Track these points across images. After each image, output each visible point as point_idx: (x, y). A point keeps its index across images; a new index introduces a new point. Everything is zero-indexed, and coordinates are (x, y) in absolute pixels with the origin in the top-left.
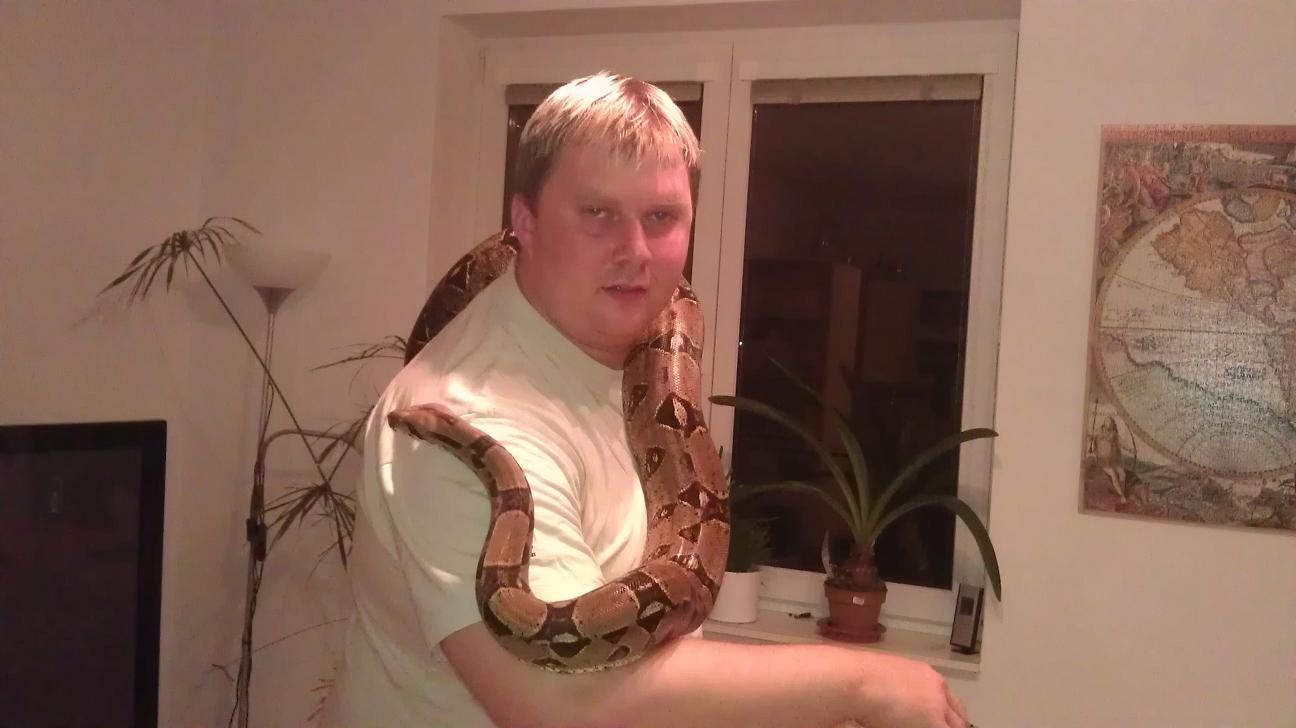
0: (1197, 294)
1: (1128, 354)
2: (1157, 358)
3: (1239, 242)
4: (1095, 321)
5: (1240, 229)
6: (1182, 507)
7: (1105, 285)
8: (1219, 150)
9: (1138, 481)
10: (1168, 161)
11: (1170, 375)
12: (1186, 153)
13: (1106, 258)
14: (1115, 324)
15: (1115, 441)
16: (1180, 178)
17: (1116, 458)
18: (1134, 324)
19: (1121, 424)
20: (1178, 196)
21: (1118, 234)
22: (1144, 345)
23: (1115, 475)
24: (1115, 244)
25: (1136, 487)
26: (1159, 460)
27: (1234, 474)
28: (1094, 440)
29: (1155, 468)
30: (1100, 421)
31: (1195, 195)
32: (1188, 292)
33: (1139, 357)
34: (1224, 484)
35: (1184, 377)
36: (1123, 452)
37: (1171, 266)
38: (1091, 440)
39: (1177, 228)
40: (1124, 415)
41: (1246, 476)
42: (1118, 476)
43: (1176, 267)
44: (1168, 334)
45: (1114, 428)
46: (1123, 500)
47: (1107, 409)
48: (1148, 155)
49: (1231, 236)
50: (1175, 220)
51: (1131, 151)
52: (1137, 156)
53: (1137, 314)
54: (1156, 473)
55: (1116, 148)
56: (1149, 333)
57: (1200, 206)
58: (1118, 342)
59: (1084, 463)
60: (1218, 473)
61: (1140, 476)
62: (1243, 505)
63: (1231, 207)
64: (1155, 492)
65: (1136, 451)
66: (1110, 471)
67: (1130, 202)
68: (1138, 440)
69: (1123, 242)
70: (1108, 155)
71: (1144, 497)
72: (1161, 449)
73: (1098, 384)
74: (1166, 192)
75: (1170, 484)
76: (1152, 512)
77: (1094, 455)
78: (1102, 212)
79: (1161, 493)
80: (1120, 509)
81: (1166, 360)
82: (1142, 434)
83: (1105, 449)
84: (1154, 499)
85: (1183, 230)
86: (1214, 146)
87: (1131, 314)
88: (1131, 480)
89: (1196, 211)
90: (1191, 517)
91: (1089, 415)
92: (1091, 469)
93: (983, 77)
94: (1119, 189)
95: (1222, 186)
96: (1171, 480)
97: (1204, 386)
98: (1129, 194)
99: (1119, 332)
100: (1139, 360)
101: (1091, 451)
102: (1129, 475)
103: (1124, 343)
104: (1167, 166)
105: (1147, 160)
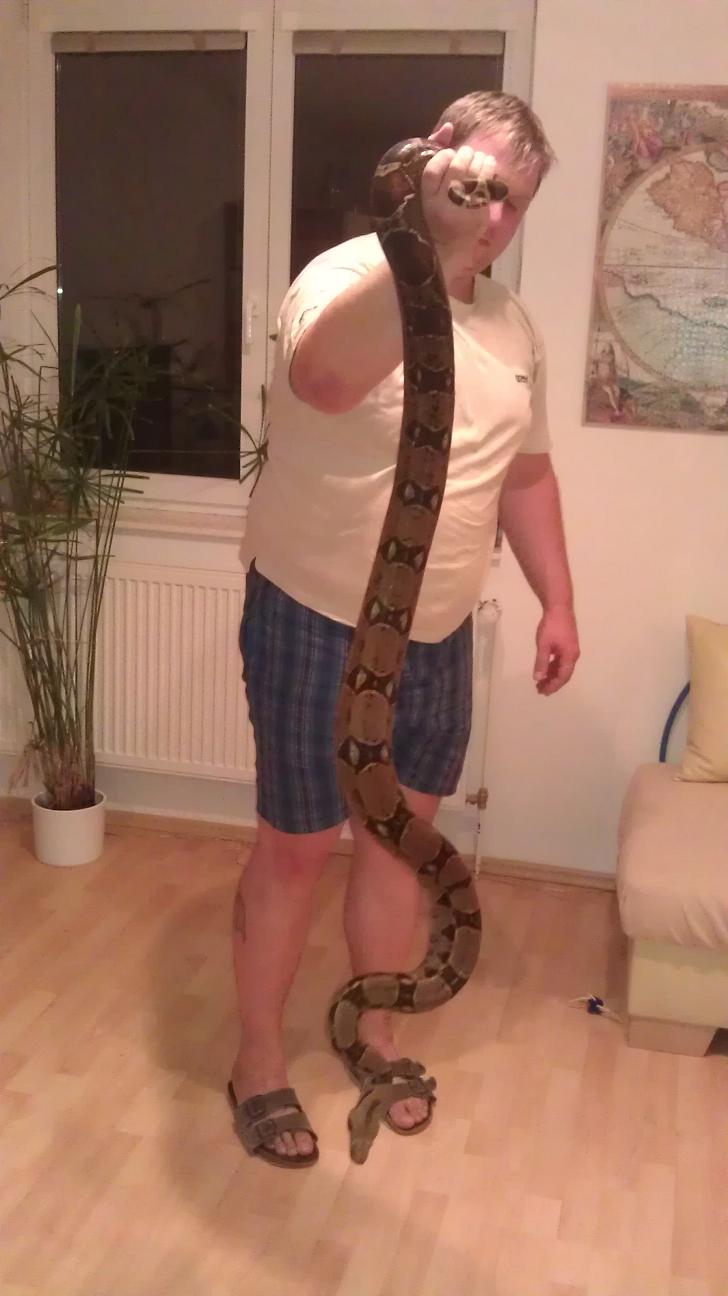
0: (682, 235)
1: (625, 288)
2: (648, 291)
3: (718, 189)
4: (599, 260)
5: (719, 177)
6: (663, 417)
7: (608, 227)
8: (704, 108)
9: (630, 396)
10: (663, 117)
11: (658, 306)
12: (677, 110)
13: (610, 202)
14: (616, 262)
15: (612, 364)
16: (671, 132)
17: (613, 379)
18: (630, 263)
19: (617, 348)
20: (670, 148)
21: (620, 181)
22: (638, 280)
23: (611, 392)
24: (617, 190)
25: (629, 402)
26: (646, 378)
27: (707, 388)
28: (596, 363)
29: (644, 385)
30: (601, 347)
31: (683, 148)
32: (675, 233)
33: (634, 290)
34: (697, 396)
35: (669, 307)
36: (619, 373)
37: (662, 210)
38: (594, 363)
39: (668, 177)
40: (621, 341)
41: (716, 389)
42: (614, 392)
43: (666, 211)
44: (658, 270)
45: (612, 352)
46: (617, 413)
47: (607, 336)
48: (646, 110)
49: (711, 184)
50: (666, 169)
51: (631, 107)
52: (637, 112)
53: (633, 253)
54: (644, 389)
55: (620, 104)
56: (641, 270)
57: (689, 157)
58: (616, 277)
59: (587, 383)
60: (693, 388)
61: (631, 393)
62: (711, 413)
63: (713, 158)
64: (643, 405)
65: (628, 372)
66: (607, 389)
67: (631, 152)
68: (631, 363)
69: (623, 188)
70: (613, 110)
72: (648, 369)
73: (600, 316)
74: (659, 143)
75: (654, 398)
76: (640, 422)
77: (595, 376)
78: (607, 162)
79: (648, 405)
80: (617, 420)
81: (654, 291)
82: (634, 357)
83: (604, 371)
85: (673, 180)
86: (701, 104)
87: (628, 253)
88: (624, 395)
89: (683, 161)
90: (671, 426)
91: (592, 341)
93: (504, 34)
94: (622, 141)
95: (706, 139)
96: (655, 394)
97: (684, 314)
98: (629, 146)
99: (619, 269)
100: (633, 293)
101: (593, 373)
102: (623, 392)
103: (622, 278)
104: (661, 120)
105: (645, 115)
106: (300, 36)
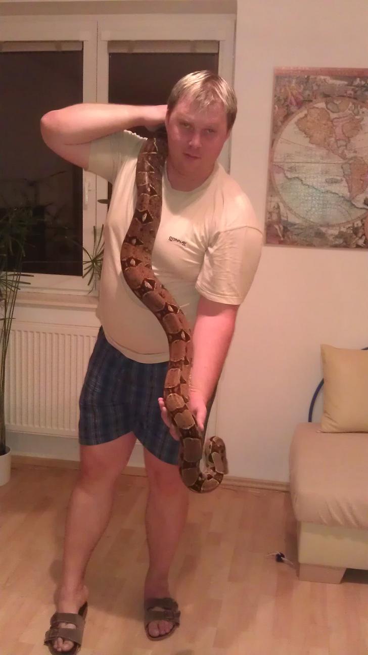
0: (314, 146)
1: (285, 174)
2: (297, 175)
3: (332, 121)
4: (271, 160)
5: (333, 116)
6: (306, 241)
7: (275, 142)
8: (325, 80)
9: (289, 231)
10: (303, 84)
11: (302, 183)
12: (310, 81)
13: (276, 130)
14: (280, 161)
15: (279, 214)
16: (307, 92)
17: (279, 221)
18: (287, 161)
19: (281, 205)
20: (306, 101)
21: (281, 118)
22: (291, 169)
23: (278, 228)
24: (280, 124)
25: (288, 233)
26: (297, 221)
27: (328, 225)
28: (270, 213)
29: (295, 225)
30: (273, 204)
31: (314, 100)
32: (311, 145)
33: (289, 175)
34: (323, 229)
35: (308, 184)
36: (283, 218)
37: (303, 133)
38: (269, 213)
39: (306, 116)
40: (284, 202)
41: (333, 226)
42: (280, 228)
43: (305, 134)
44: (301, 164)
45: (279, 207)
46: (282, 239)
47: (276, 199)
48: (294, 81)
49: (329, 119)
50: (305, 112)
51: (286, 79)
52: (290, 82)
53: (289, 155)
54: (296, 227)
55: (280, 78)
56: (293, 164)
57: (316, 106)
58: (280, 169)
59: (266, 223)
60: (321, 226)
61: (289, 228)
62: (331, 238)
63: (329, 106)
64: (295, 235)
65: (287, 217)
66: (277, 227)
67: (288, 103)
68: (288, 212)
69: (283, 122)
70: (277, 81)
71: (290, 237)
72: (297, 215)
73: (272, 189)
74: (302, 99)
75: (301, 231)
76: (294, 244)
77: (270, 220)
78: (275, 108)
79: (298, 235)
81: (300, 176)
82: (290, 210)
83: (275, 217)
84: (295, 238)
85: (309, 117)
86: (322, 77)
87: (286, 156)
88: (285, 230)
89: (314, 108)
90: (310, 245)
91: (268, 202)
92: (269, 226)
93: (219, 42)
94: (281, 98)
95: (326, 96)
96: (302, 229)
97: (316, 187)
98: (286, 100)
99: (282, 164)
100: (289, 177)
101: (269, 218)
102: (285, 228)
103: (283, 169)
104: (302, 86)
105: (293, 84)
106: (112, 43)
